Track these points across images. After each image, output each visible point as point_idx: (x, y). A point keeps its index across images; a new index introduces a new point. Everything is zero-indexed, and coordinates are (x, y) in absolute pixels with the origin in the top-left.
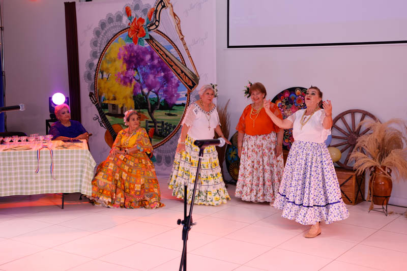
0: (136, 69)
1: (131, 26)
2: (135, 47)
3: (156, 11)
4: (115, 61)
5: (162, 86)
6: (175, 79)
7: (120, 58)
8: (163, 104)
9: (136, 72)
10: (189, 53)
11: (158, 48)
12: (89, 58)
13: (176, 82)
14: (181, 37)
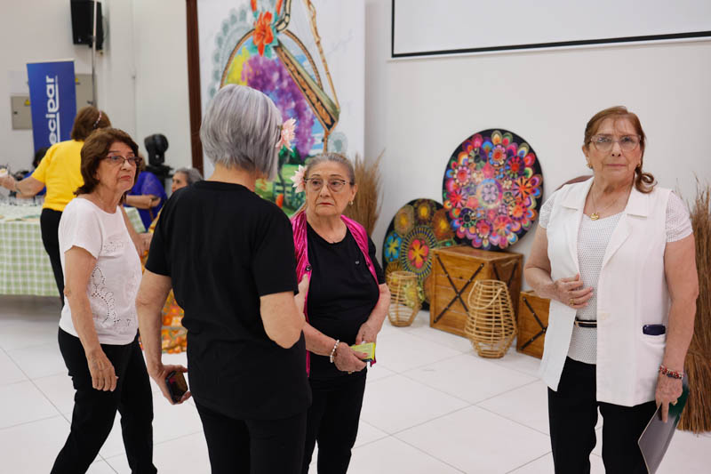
1: (256, 27)
2: (261, 61)
6: (309, 113)
8: (294, 155)
10: (326, 69)
13: (310, 117)
14: (317, 40)
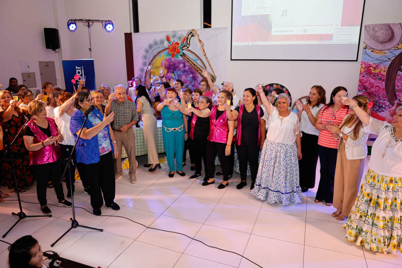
0: (173, 72)
1: (170, 47)
2: (173, 59)
3: (187, 38)
4: (159, 67)
5: (191, 83)
7: (162, 66)
9: (173, 74)
10: (209, 64)
11: (189, 60)
12: (141, 66)
14: (205, 54)
